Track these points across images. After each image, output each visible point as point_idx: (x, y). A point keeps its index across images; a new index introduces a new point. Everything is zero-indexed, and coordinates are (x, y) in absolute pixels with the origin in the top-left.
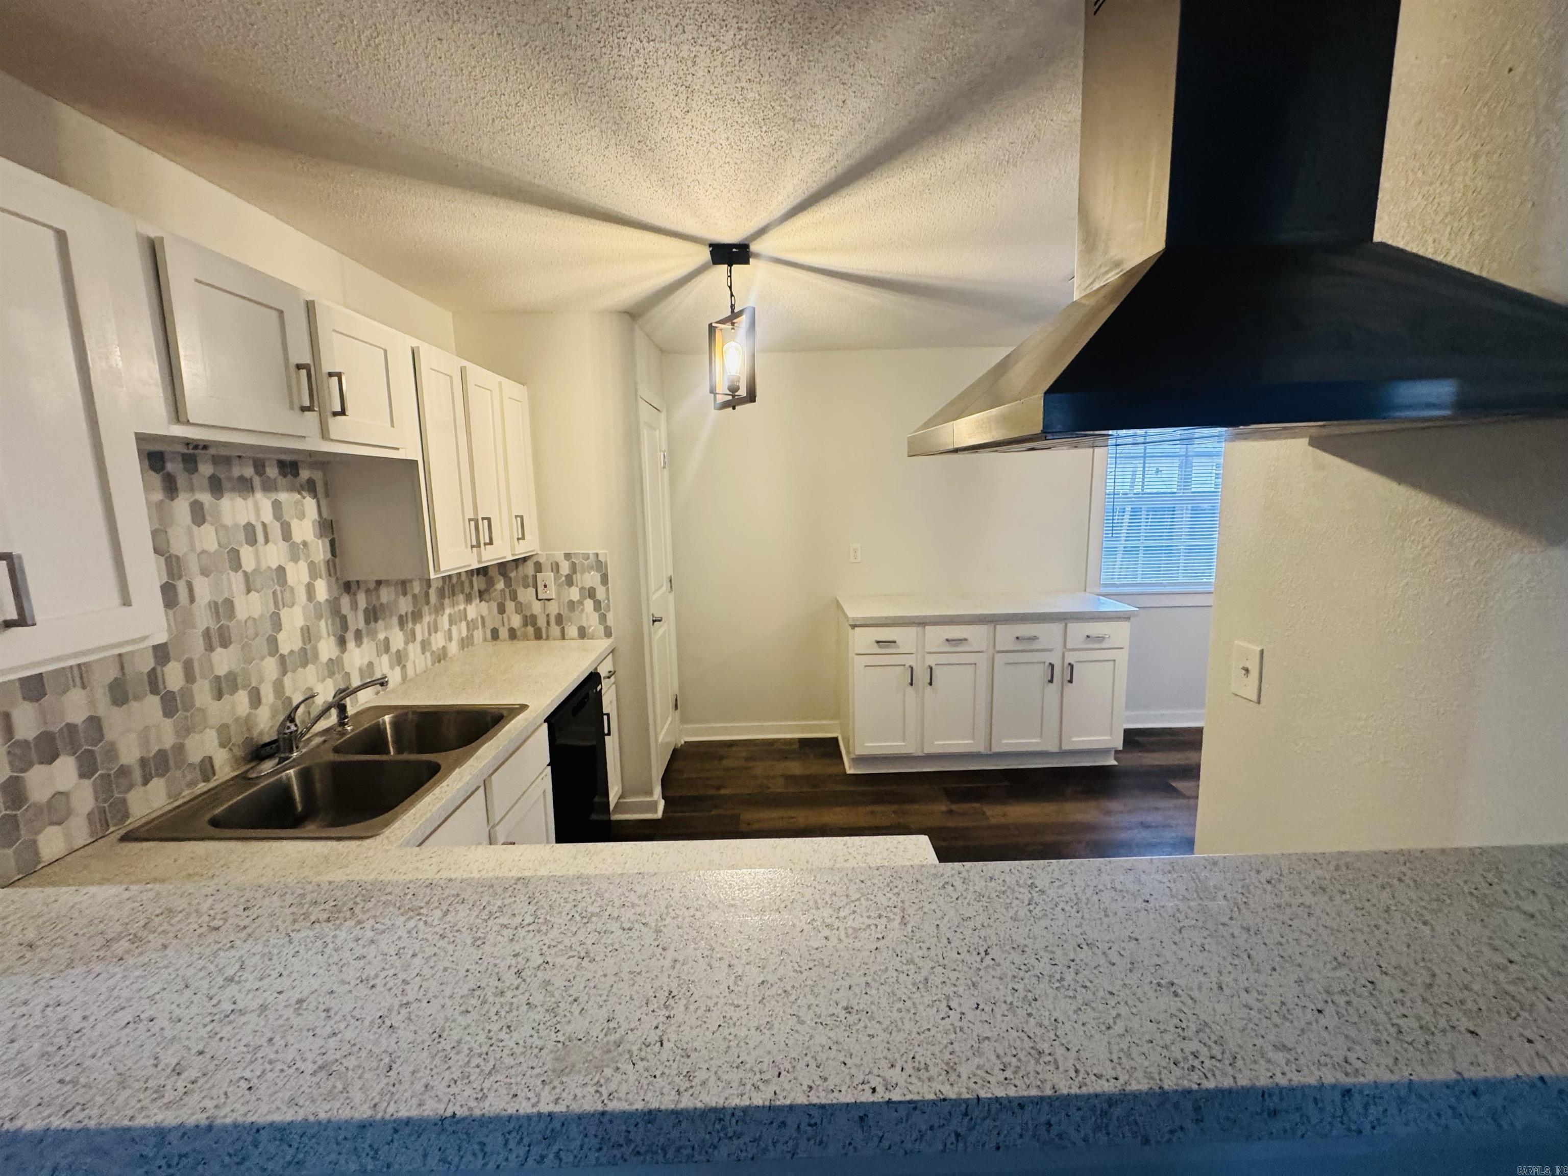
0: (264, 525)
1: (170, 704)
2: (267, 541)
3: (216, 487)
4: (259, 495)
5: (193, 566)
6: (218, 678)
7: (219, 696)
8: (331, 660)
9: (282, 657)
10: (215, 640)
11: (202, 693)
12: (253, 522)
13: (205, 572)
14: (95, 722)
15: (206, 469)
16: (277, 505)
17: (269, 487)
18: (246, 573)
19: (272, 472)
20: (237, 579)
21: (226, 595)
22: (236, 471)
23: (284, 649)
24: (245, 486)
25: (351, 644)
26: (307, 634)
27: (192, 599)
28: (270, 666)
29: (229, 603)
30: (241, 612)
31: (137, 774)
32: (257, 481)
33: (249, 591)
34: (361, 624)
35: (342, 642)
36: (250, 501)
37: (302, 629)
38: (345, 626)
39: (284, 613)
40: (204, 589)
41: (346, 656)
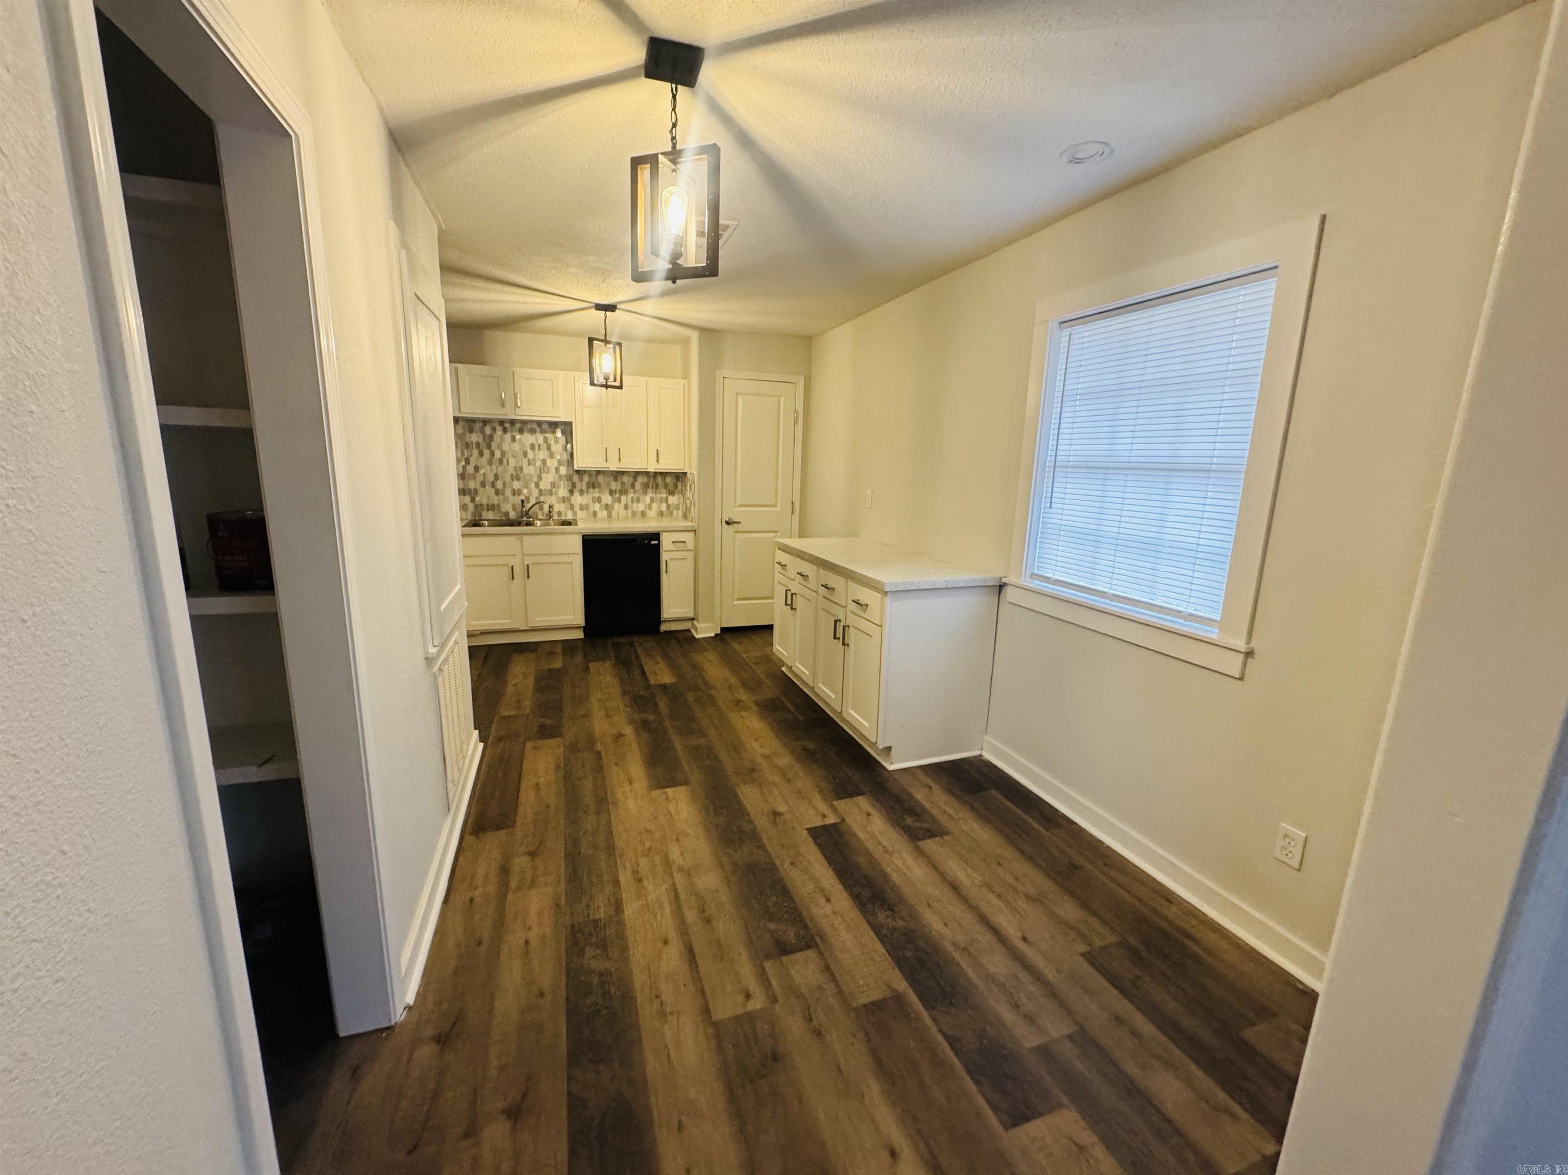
0: (539, 445)
1: (497, 492)
2: (539, 450)
3: (521, 431)
4: (538, 434)
5: (510, 454)
6: (514, 489)
7: (514, 495)
8: (564, 497)
9: (541, 490)
10: (515, 478)
11: (508, 492)
12: (534, 442)
13: (514, 457)
14: (476, 491)
15: (518, 426)
16: (546, 439)
17: (543, 431)
18: (529, 460)
19: (545, 426)
20: (525, 461)
21: (520, 464)
22: (529, 426)
23: (542, 487)
24: (533, 431)
25: (576, 494)
26: (553, 485)
27: (508, 464)
28: (535, 492)
29: (521, 468)
30: (525, 471)
31: (485, 507)
32: (538, 430)
33: (529, 465)
34: (584, 487)
35: (571, 492)
36: (534, 436)
37: (551, 483)
38: (574, 485)
39: (544, 475)
40: (512, 462)
41: (572, 498)
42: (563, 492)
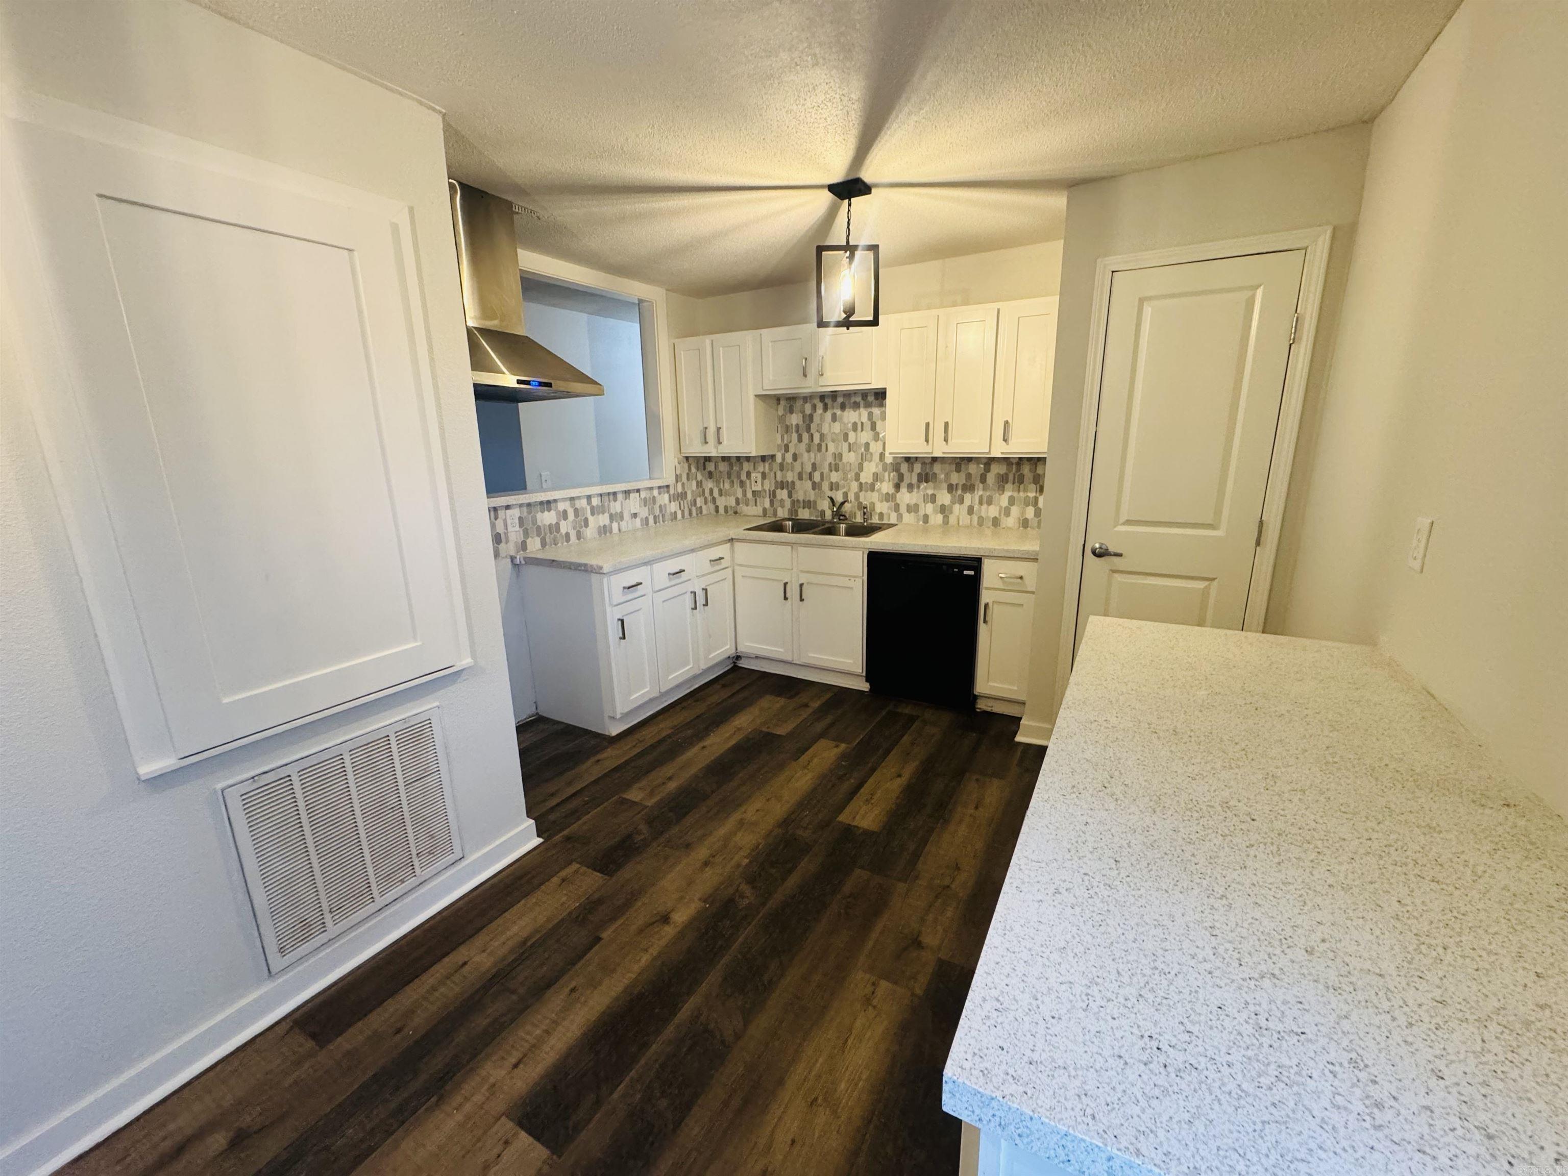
0: (862, 423)
1: (815, 486)
2: (862, 430)
3: (843, 407)
4: (862, 410)
5: (829, 438)
6: (832, 483)
7: (831, 490)
8: (887, 493)
9: (861, 483)
10: (833, 468)
11: (825, 486)
12: (857, 421)
13: (833, 441)
14: (793, 483)
15: (840, 400)
16: (870, 415)
17: (868, 405)
18: (850, 444)
19: (871, 398)
20: (846, 445)
21: (840, 451)
22: (853, 399)
23: (863, 480)
24: (856, 406)
25: (904, 490)
26: (876, 477)
27: (827, 450)
28: (854, 486)
29: (841, 455)
30: (845, 460)
31: (802, 505)
32: (862, 403)
33: (849, 451)
34: (915, 480)
35: (897, 487)
36: (857, 412)
37: (874, 474)
38: (901, 477)
39: (865, 464)
40: (832, 448)
41: (898, 495)
42: (886, 487)
